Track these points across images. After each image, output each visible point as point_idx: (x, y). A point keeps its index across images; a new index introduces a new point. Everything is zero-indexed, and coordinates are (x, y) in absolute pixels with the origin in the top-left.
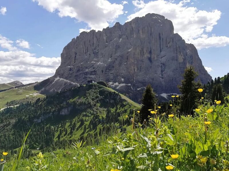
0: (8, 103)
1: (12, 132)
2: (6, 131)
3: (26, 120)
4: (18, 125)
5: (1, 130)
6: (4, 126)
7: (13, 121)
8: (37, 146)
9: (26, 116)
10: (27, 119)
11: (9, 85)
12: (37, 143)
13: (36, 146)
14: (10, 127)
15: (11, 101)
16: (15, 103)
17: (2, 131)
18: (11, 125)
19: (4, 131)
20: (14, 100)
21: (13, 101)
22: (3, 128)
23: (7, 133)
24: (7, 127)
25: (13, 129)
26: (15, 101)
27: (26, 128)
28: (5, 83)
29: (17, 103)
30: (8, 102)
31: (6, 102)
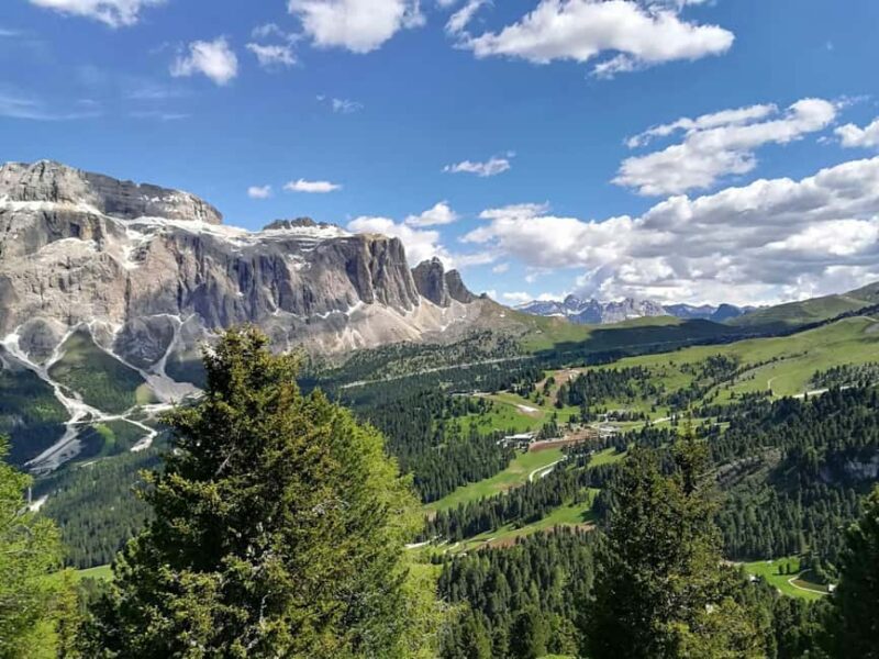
0: (816, 376)
1: (764, 497)
2: (744, 486)
3: (816, 458)
4: (787, 473)
5: (733, 481)
6: (744, 468)
7: (774, 456)
8: (830, 574)
9: (818, 444)
10: (819, 455)
11: (852, 300)
12: (833, 564)
13: (827, 576)
14: (760, 475)
15: (832, 370)
16: (845, 378)
17: (735, 485)
18: (766, 469)
19: (739, 485)
20: (841, 366)
21: (838, 368)
22: (738, 474)
23: (746, 497)
24: (750, 474)
25: (769, 485)
26: (844, 367)
27: (813, 491)
28: (839, 293)
29: (853, 375)
30: (817, 372)
31: (812, 371)
